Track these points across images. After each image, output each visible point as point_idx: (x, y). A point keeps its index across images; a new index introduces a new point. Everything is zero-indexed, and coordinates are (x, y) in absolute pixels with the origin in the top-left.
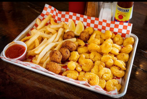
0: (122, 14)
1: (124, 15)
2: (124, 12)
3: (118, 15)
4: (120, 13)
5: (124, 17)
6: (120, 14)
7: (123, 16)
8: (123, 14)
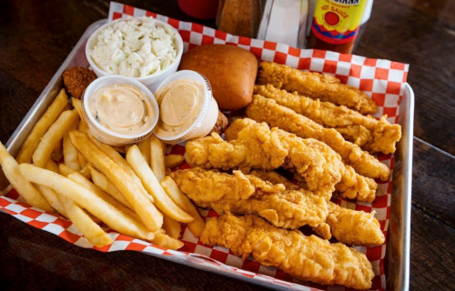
0: (337, 10)
1: (342, 13)
2: (344, 4)
3: (325, 12)
4: (330, 6)
5: (341, 18)
6: (330, 10)
7: (340, 15)
8: (339, 9)
